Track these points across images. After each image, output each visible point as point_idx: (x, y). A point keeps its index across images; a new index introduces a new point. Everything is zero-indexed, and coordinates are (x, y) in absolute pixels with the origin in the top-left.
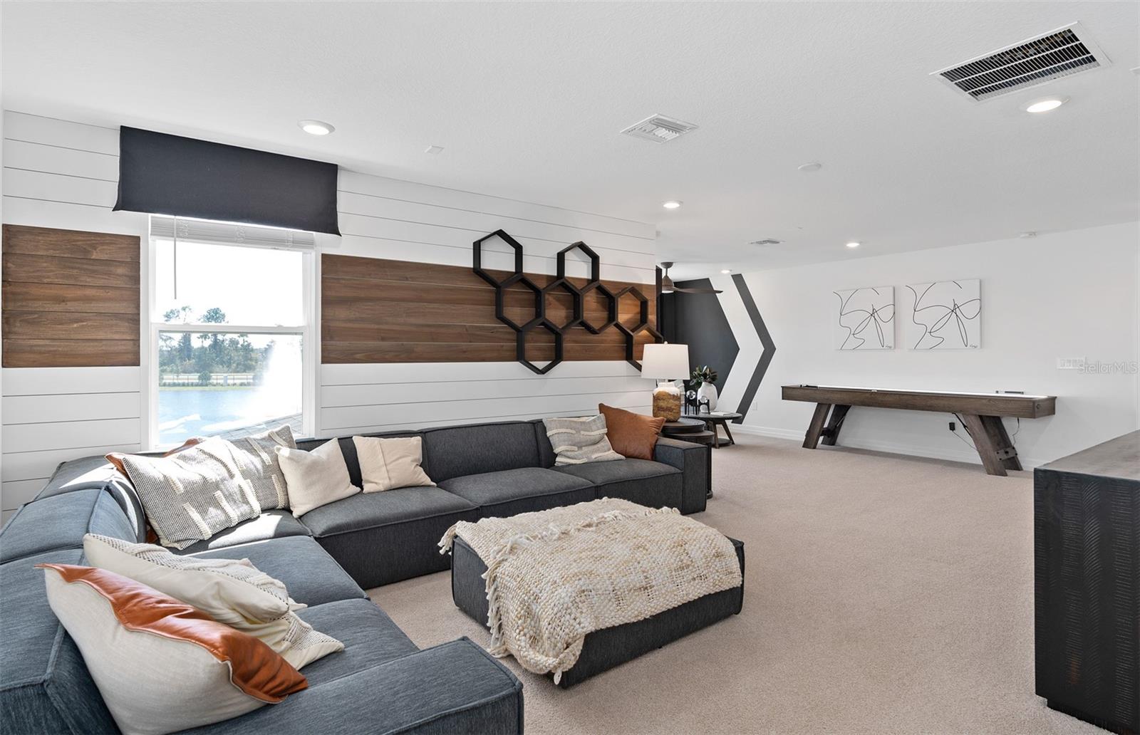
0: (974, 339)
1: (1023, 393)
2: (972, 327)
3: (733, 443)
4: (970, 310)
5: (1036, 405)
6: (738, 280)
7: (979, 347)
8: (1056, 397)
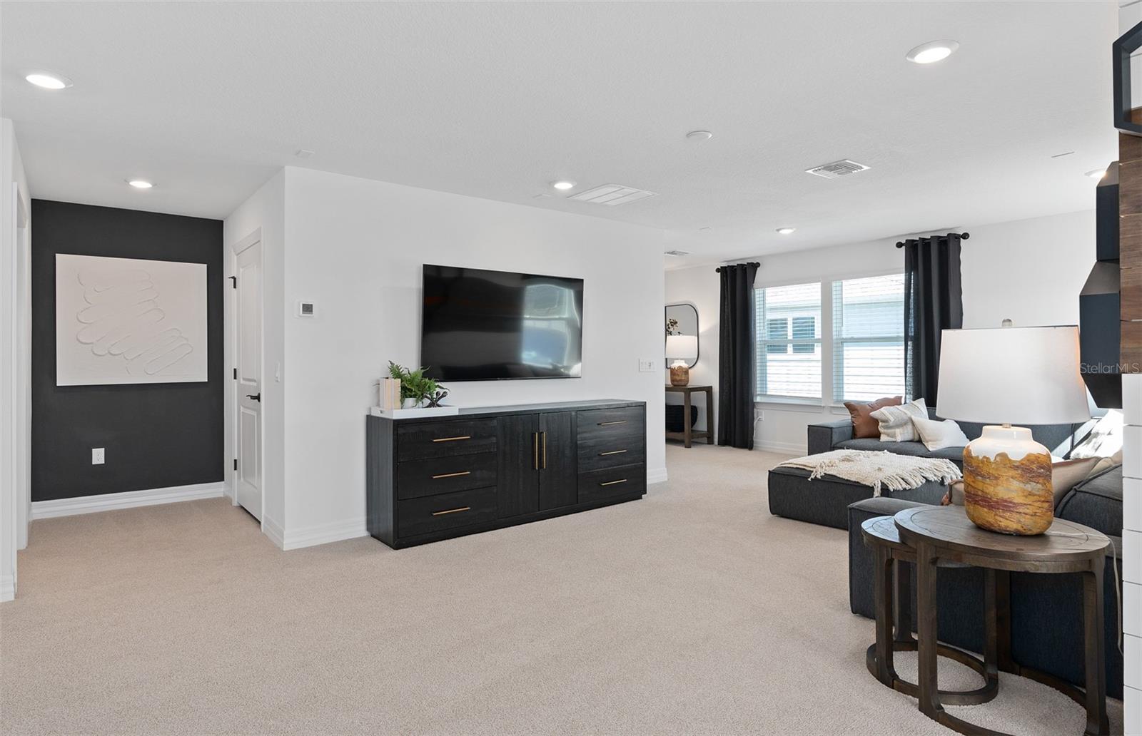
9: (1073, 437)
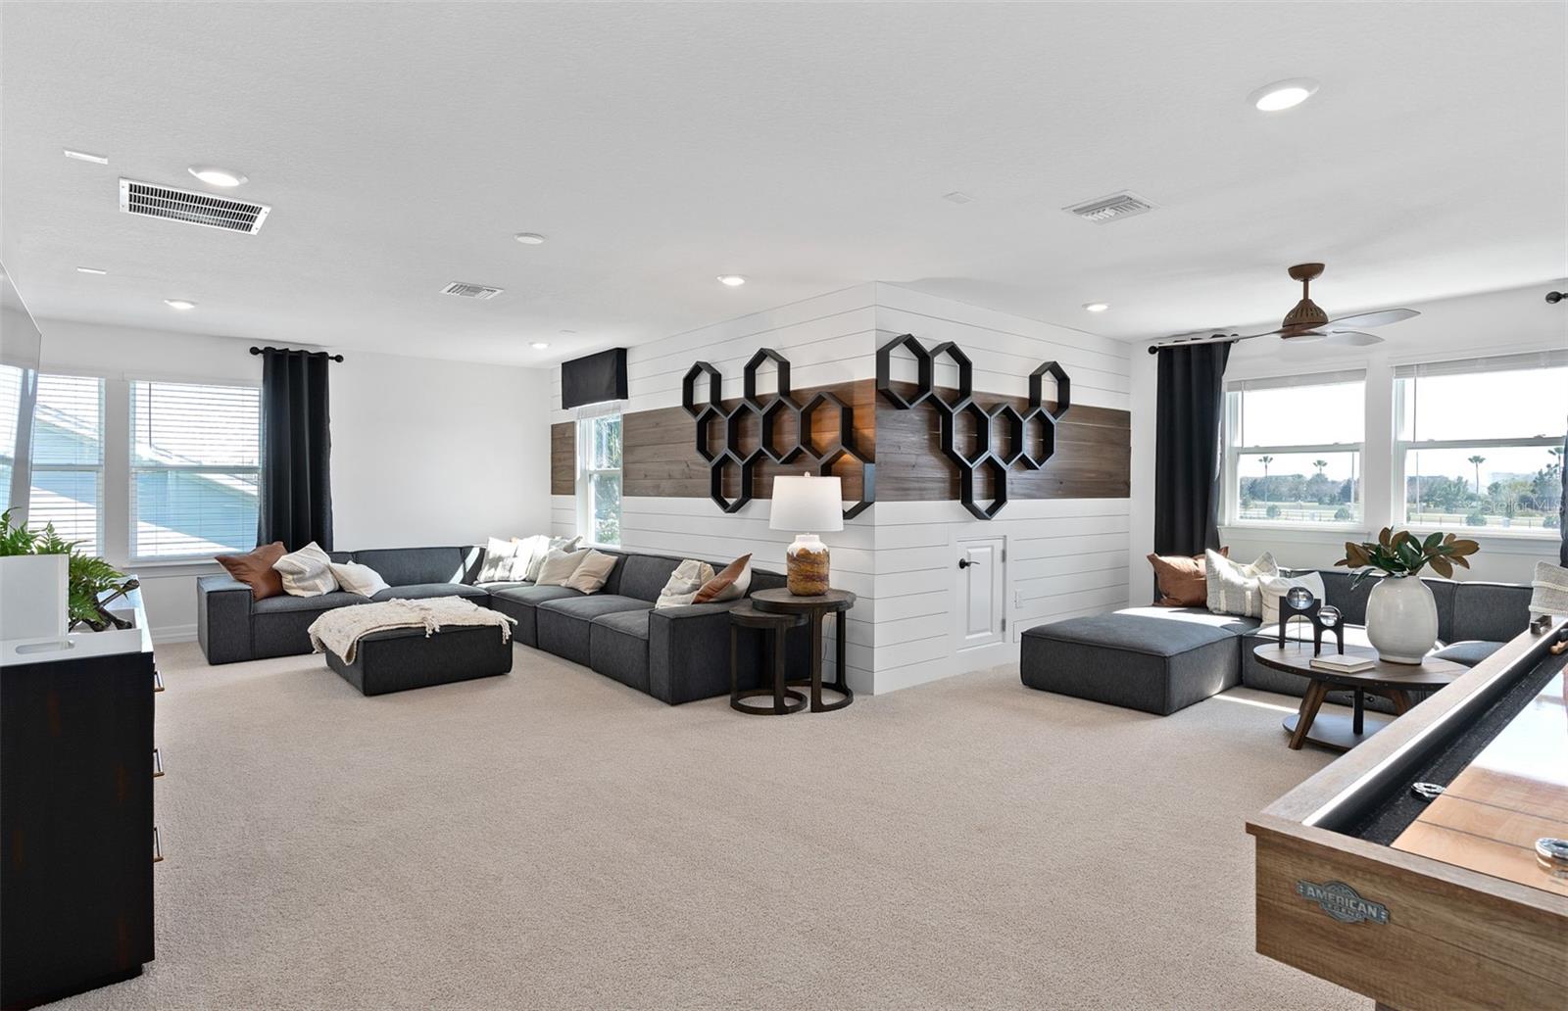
9: (464, 566)
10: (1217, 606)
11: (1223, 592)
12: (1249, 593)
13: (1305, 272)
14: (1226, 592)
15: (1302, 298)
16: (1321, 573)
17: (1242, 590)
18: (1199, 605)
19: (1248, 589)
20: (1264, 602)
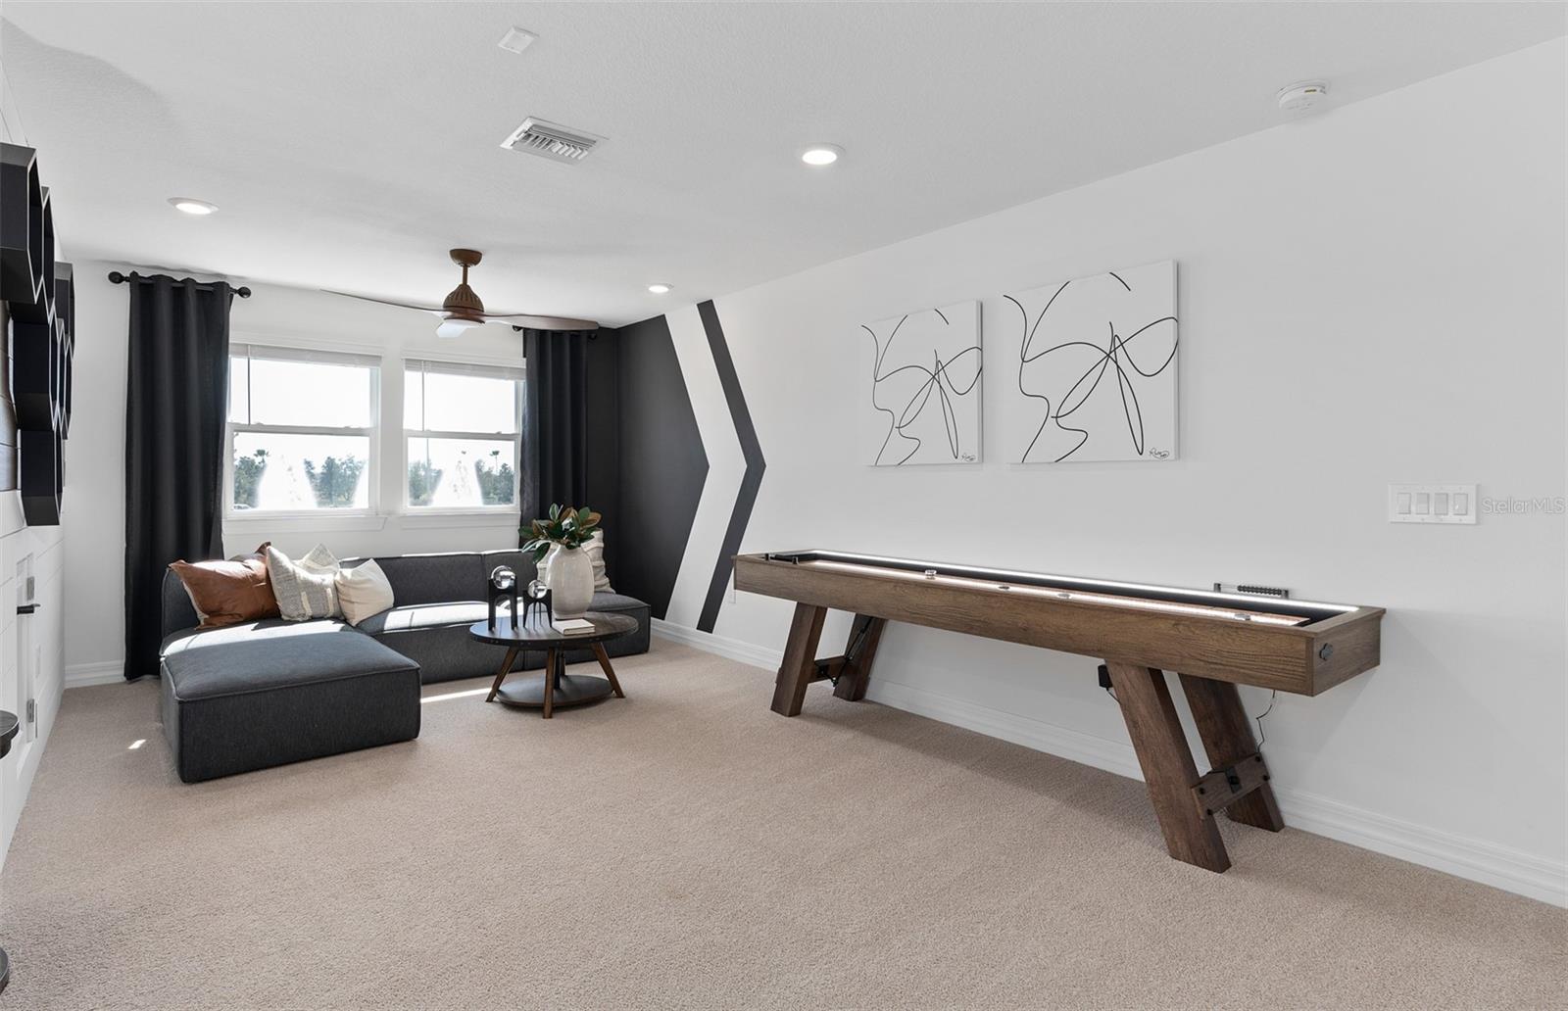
0: (1159, 435)
1: (1286, 594)
2: (1156, 397)
3: (620, 695)
4: (1151, 349)
5: (1317, 648)
6: (707, 310)
7: (1172, 456)
8: (1383, 611)
10: (302, 612)
11: (303, 594)
12: (329, 591)
13: (467, 258)
14: (308, 594)
15: (461, 282)
16: (376, 560)
17: (321, 588)
18: (270, 615)
19: (327, 587)
20: (341, 596)
